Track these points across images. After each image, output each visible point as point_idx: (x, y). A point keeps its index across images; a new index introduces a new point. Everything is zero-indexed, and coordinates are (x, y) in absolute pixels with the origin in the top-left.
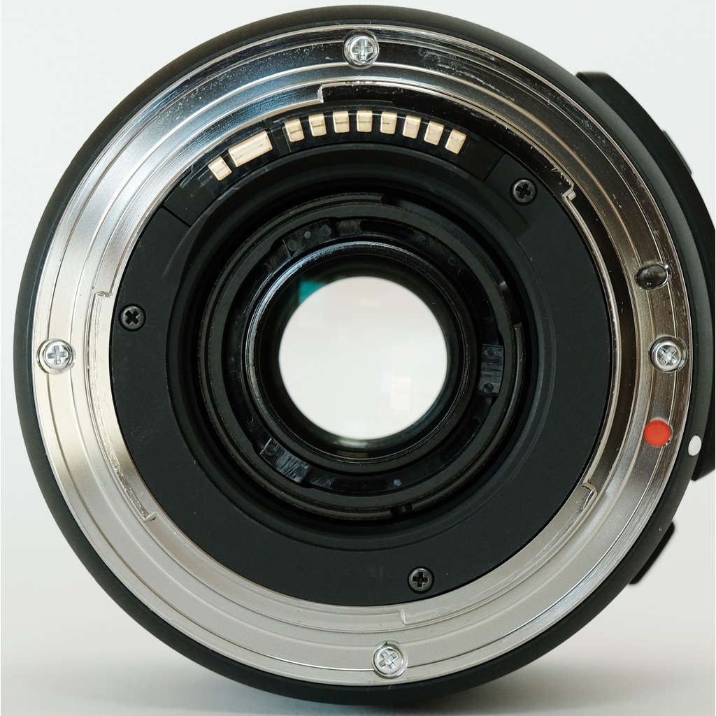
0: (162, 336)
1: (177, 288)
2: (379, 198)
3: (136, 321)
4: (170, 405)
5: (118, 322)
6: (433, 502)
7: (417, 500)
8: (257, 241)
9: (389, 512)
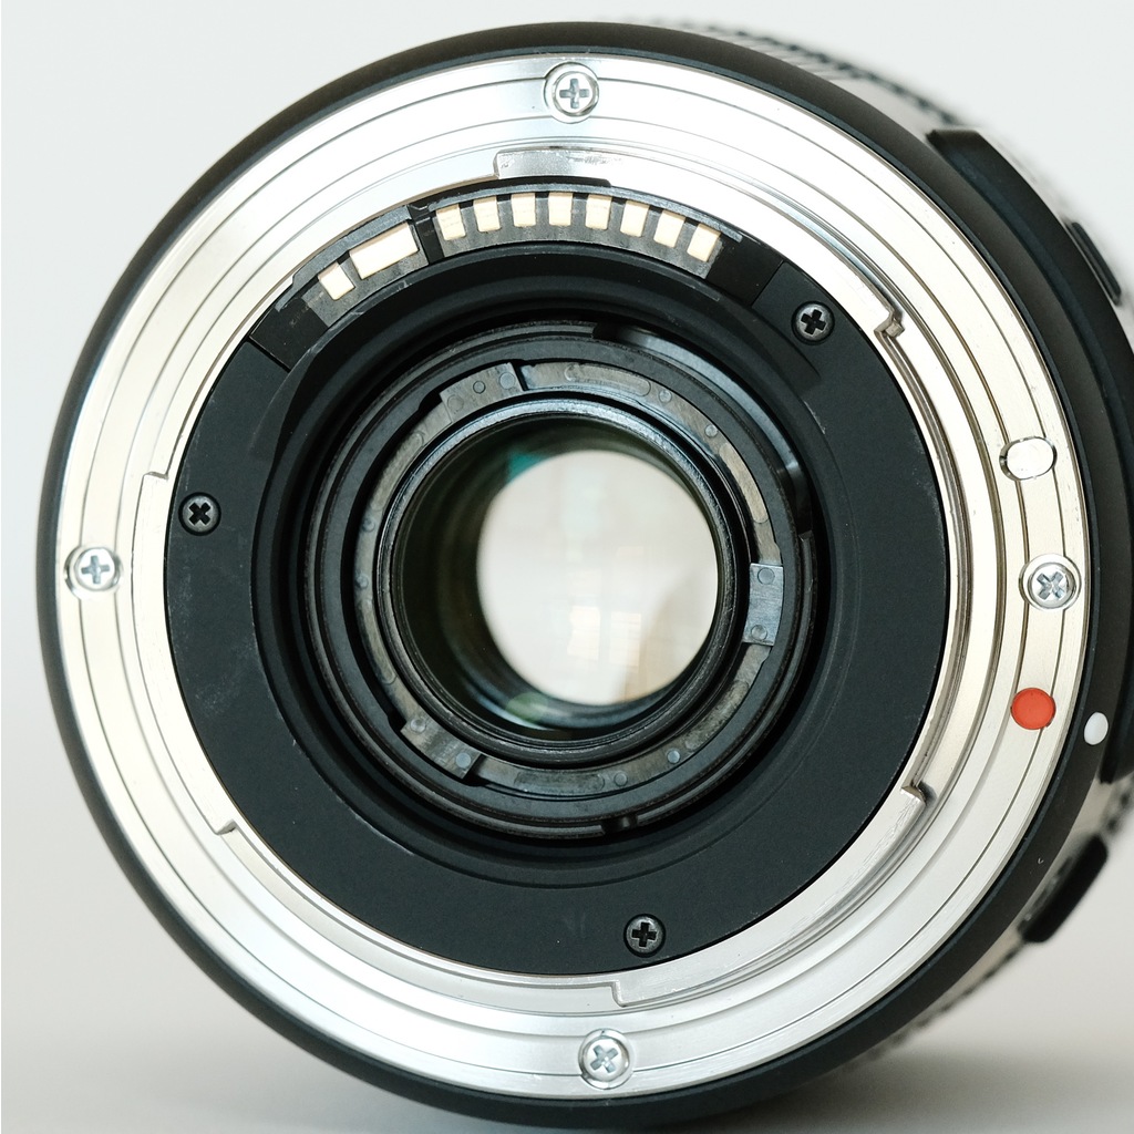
0: (246, 542)
1: (270, 467)
2: (589, 330)
3: (206, 520)
4: (257, 652)
5: (178, 520)
6: (668, 812)
7: (645, 808)
8: (398, 396)
9: (600, 827)
